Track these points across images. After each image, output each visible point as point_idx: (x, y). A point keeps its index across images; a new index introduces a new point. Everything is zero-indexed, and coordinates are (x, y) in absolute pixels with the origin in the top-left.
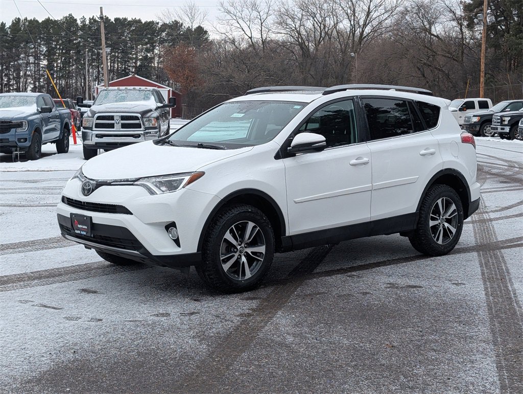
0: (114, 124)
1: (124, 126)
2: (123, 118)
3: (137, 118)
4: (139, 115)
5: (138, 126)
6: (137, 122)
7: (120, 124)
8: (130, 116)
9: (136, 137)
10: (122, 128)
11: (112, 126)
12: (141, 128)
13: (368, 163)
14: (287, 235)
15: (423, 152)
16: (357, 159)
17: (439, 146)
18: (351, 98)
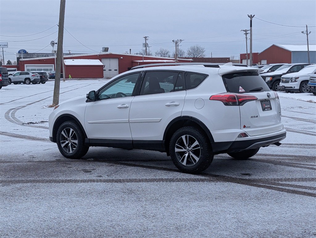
13: (128, 107)
14: (88, 138)
15: (168, 104)
16: (122, 105)
17: (185, 101)
18: (139, 72)
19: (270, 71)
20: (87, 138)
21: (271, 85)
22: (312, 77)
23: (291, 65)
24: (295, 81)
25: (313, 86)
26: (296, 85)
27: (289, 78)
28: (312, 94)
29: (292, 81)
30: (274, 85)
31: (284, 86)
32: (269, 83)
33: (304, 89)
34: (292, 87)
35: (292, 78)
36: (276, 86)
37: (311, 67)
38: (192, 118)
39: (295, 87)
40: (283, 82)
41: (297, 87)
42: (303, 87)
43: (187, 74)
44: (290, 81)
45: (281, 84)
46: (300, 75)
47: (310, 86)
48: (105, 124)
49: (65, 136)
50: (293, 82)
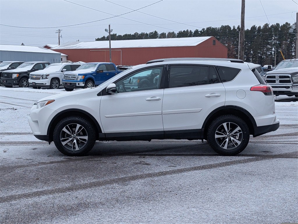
0: (275, 80)
1: (281, 82)
2: (280, 77)
3: (288, 77)
4: (290, 76)
5: (289, 81)
6: (288, 79)
7: (279, 80)
8: (284, 76)
9: (287, 88)
10: (280, 83)
11: (274, 81)
12: (291, 83)
13: (160, 100)
14: (103, 132)
15: (208, 95)
16: (151, 98)
17: (226, 92)
18: (163, 66)
19: (10, 68)
20: (101, 132)
21: (18, 82)
22: (66, 75)
23: (34, 63)
24: (46, 78)
25: (68, 83)
26: (47, 82)
27: (40, 75)
28: (64, 89)
29: (43, 78)
30: (20, 81)
31: (35, 83)
32: (17, 80)
33: (54, 85)
34: (43, 84)
35: (43, 75)
36: (23, 82)
37: (57, 66)
38: (236, 106)
39: (46, 84)
40: (32, 78)
41: (48, 84)
42: (53, 83)
43: (219, 68)
44: (41, 78)
45: (30, 81)
46: (50, 72)
47: (66, 83)
48: (130, 117)
49: (69, 133)
50: (45, 79)
